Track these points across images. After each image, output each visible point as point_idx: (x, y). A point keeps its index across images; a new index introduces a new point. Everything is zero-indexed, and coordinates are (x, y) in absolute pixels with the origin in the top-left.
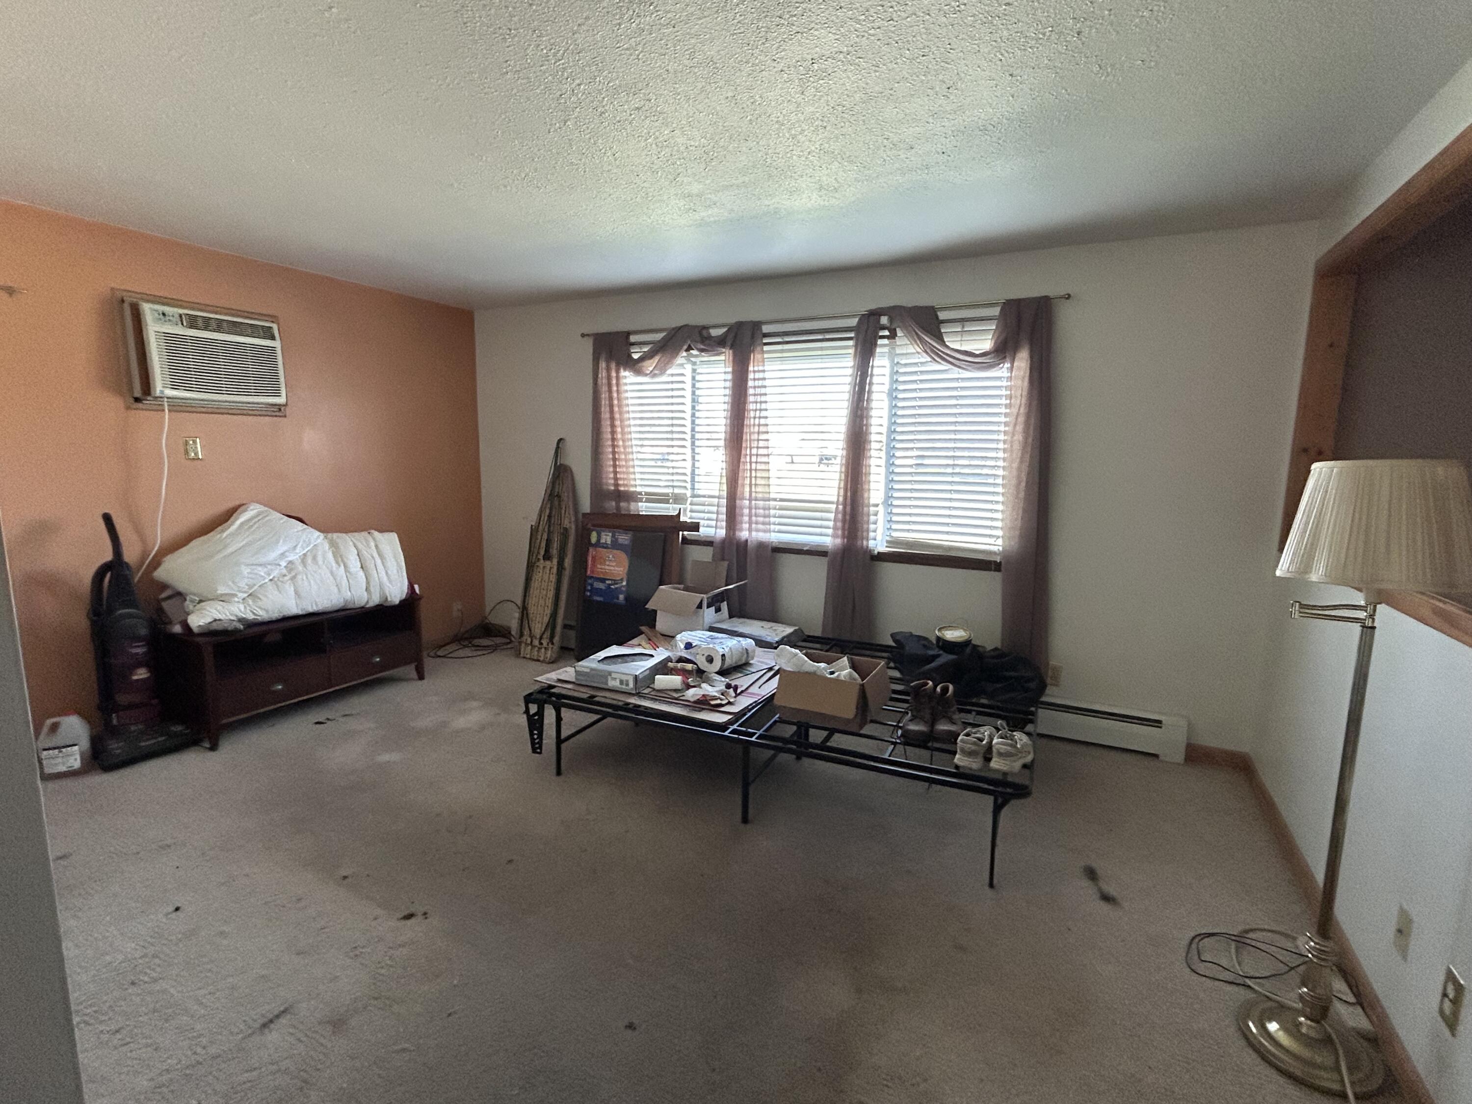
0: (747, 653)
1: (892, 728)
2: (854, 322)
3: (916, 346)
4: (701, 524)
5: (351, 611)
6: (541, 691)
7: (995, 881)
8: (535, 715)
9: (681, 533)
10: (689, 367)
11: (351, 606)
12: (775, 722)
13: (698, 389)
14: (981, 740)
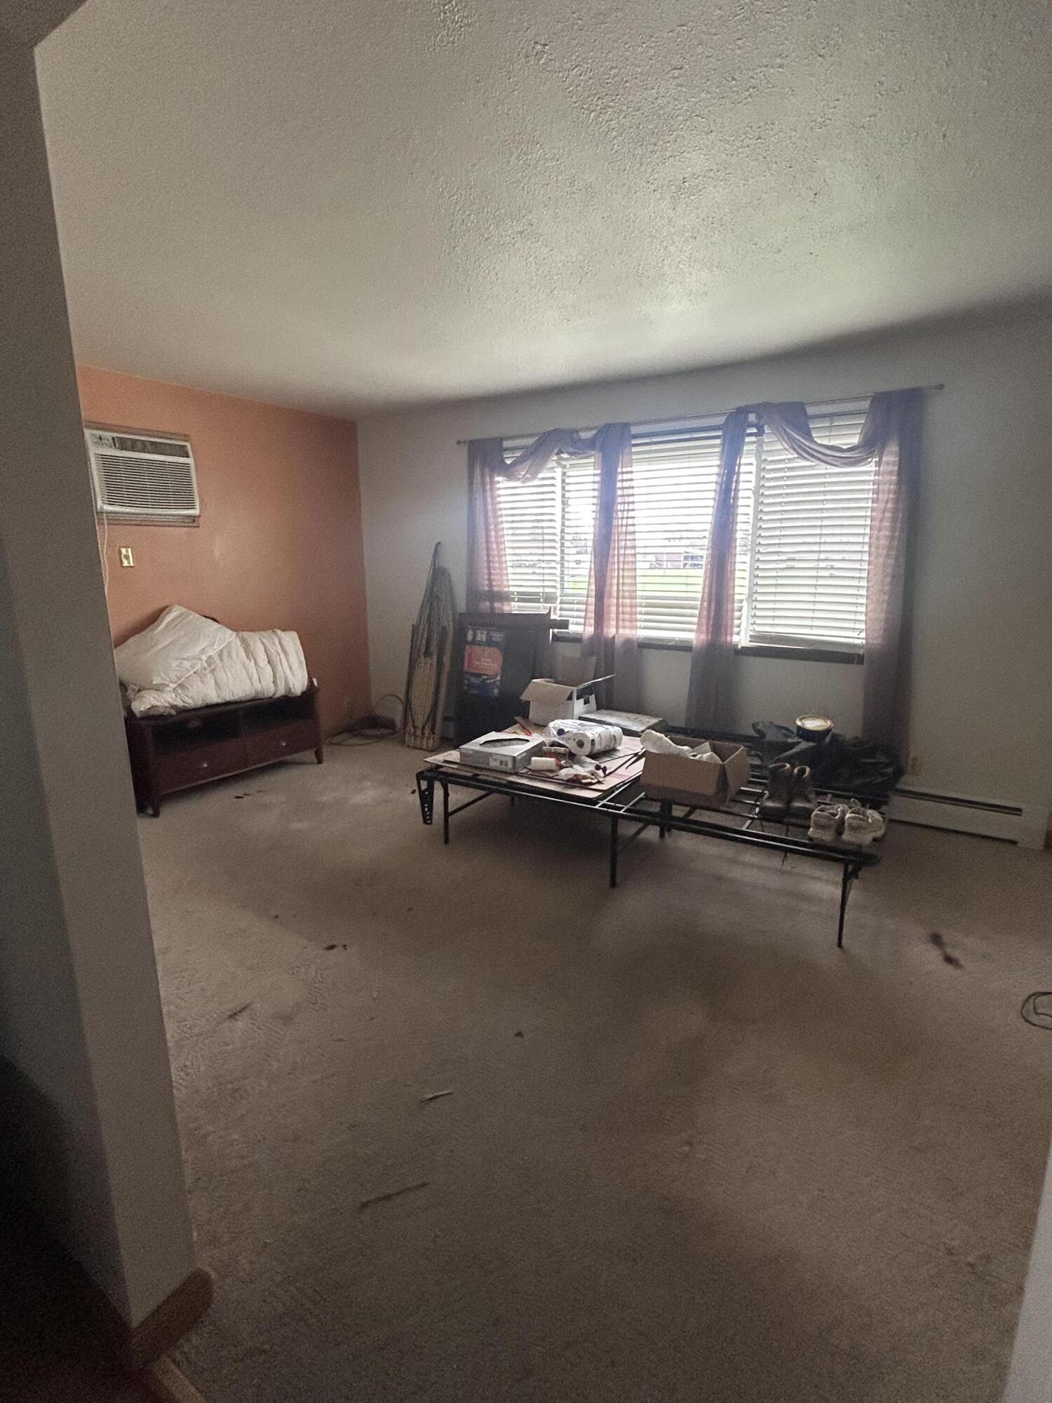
0: (615, 740)
1: (750, 806)
2: (721, 420)
3: (784, 443)
4: (570, 622)
5: (260, 701)
6: (430, 770)
7: (844, 942)
8: (425, 790)
9: (551, 630)
10: (559, 471)
11: (261, 696)
12: (641, 799)
13: (568, 491)
14: (835, 815)
